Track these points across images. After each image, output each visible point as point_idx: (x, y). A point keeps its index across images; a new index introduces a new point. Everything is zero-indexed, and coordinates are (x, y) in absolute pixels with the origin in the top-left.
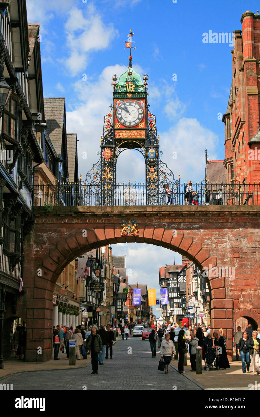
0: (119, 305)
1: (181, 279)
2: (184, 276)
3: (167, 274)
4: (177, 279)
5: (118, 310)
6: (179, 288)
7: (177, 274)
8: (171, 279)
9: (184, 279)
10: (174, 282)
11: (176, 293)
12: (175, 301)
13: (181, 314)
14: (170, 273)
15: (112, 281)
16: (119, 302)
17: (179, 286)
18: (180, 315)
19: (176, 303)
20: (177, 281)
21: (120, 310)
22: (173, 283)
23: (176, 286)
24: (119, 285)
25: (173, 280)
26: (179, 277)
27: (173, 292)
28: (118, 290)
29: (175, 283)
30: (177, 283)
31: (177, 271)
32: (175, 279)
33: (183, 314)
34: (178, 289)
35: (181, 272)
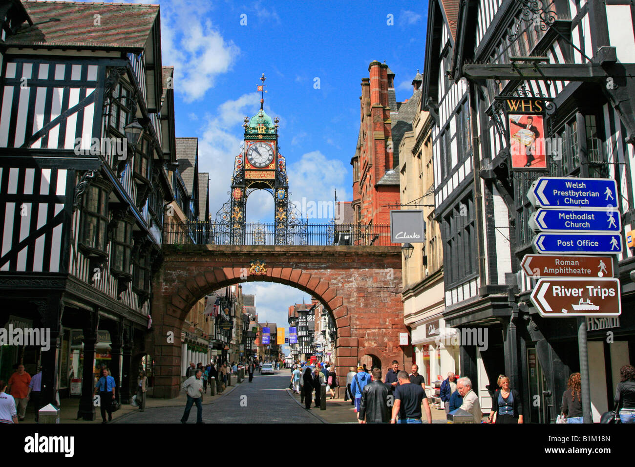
0: (248, 343)
1: (310, 318)
2: (313, 315)
3: (296, 313)
4: (306, 318)
5: (247, 348)
6: (308, 326)
7: (306, 313)
8: (300, 318)
9: (313, 318)
10: (303, 320)
11: (305, 332)
12: (304, 340)
13: (310, 352)
14: (299, 312)
15: (241, 319)
16: (248, 340)
17: (307, 324)
18: (308, 354)
19: (304, 341)
20: (306, 320)
21: (249, 348)
22: (302, 322)
23: (305, 325)
24: (248, 324)
25: (302, 319)
26: (308, 316)
27: (302, 330)
28: (248, 328)
29: (304, 322)
30: (306, 322)
31: (306, 310)
32: (304, 317)
33: (312, 352)
34: (307, 328)
35: (310, 311)
